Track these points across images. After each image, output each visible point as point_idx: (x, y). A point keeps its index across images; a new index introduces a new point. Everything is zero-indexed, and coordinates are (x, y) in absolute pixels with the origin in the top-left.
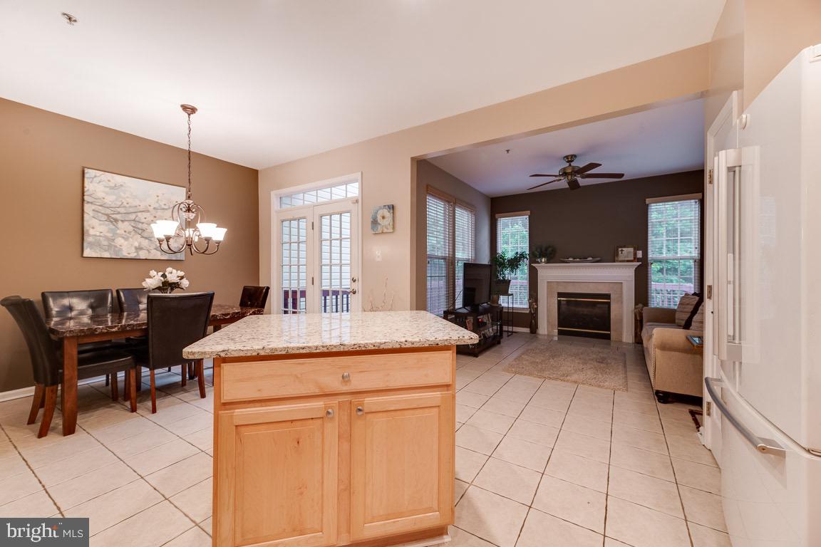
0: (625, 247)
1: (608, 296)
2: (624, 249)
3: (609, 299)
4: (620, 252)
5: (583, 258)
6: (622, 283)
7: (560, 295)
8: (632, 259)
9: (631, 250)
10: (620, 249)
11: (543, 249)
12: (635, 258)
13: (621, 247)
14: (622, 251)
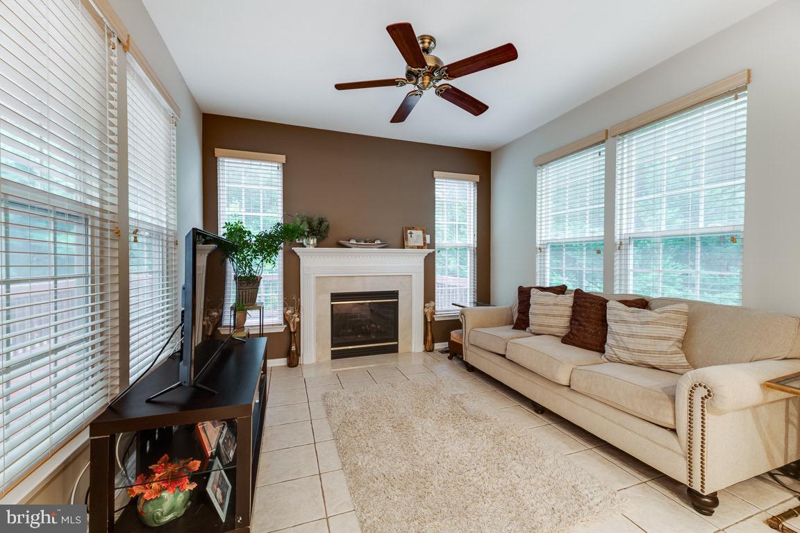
0: (413, 228)
1: (394, 294)
2: (413, 231)
3: (397, 297)
4: (409, 235)
5: (369, 241)
6: (411, 276)
7: (335, 297)
8: (422, 245)
9: (420, 233)
10: (409, 231)
11: (315, 223)
12: (424, 243)
13: (409, 229)
14: (411, 233)
